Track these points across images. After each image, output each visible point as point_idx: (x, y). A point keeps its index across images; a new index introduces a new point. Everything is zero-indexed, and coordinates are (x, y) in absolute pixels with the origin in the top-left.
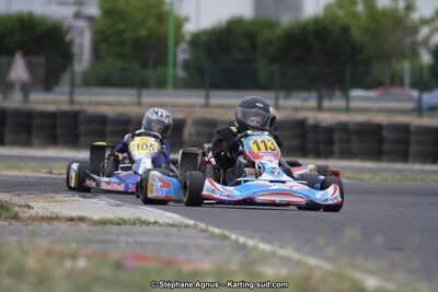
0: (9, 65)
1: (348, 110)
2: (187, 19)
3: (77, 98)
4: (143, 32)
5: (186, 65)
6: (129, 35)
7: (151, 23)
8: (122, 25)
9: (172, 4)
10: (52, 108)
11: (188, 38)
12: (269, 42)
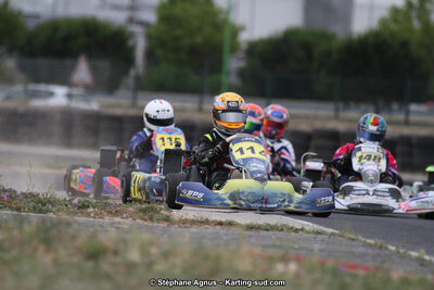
0: (73, 68)
1: (407, 123)
2: (242, 28)
3: (140, 102)
4: (199, 39)
5: (241, 73)
6: (186, 42)
7: (208, 30)
8: (178, 32)
9: (228, 12)
10: (118, 112)
11: (244, 46)
12: (328, 54)
